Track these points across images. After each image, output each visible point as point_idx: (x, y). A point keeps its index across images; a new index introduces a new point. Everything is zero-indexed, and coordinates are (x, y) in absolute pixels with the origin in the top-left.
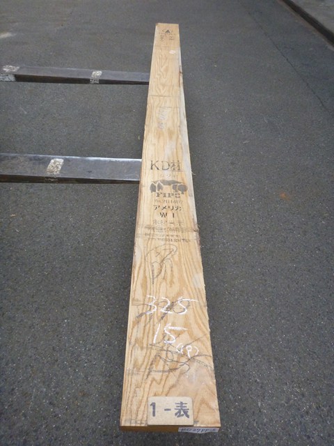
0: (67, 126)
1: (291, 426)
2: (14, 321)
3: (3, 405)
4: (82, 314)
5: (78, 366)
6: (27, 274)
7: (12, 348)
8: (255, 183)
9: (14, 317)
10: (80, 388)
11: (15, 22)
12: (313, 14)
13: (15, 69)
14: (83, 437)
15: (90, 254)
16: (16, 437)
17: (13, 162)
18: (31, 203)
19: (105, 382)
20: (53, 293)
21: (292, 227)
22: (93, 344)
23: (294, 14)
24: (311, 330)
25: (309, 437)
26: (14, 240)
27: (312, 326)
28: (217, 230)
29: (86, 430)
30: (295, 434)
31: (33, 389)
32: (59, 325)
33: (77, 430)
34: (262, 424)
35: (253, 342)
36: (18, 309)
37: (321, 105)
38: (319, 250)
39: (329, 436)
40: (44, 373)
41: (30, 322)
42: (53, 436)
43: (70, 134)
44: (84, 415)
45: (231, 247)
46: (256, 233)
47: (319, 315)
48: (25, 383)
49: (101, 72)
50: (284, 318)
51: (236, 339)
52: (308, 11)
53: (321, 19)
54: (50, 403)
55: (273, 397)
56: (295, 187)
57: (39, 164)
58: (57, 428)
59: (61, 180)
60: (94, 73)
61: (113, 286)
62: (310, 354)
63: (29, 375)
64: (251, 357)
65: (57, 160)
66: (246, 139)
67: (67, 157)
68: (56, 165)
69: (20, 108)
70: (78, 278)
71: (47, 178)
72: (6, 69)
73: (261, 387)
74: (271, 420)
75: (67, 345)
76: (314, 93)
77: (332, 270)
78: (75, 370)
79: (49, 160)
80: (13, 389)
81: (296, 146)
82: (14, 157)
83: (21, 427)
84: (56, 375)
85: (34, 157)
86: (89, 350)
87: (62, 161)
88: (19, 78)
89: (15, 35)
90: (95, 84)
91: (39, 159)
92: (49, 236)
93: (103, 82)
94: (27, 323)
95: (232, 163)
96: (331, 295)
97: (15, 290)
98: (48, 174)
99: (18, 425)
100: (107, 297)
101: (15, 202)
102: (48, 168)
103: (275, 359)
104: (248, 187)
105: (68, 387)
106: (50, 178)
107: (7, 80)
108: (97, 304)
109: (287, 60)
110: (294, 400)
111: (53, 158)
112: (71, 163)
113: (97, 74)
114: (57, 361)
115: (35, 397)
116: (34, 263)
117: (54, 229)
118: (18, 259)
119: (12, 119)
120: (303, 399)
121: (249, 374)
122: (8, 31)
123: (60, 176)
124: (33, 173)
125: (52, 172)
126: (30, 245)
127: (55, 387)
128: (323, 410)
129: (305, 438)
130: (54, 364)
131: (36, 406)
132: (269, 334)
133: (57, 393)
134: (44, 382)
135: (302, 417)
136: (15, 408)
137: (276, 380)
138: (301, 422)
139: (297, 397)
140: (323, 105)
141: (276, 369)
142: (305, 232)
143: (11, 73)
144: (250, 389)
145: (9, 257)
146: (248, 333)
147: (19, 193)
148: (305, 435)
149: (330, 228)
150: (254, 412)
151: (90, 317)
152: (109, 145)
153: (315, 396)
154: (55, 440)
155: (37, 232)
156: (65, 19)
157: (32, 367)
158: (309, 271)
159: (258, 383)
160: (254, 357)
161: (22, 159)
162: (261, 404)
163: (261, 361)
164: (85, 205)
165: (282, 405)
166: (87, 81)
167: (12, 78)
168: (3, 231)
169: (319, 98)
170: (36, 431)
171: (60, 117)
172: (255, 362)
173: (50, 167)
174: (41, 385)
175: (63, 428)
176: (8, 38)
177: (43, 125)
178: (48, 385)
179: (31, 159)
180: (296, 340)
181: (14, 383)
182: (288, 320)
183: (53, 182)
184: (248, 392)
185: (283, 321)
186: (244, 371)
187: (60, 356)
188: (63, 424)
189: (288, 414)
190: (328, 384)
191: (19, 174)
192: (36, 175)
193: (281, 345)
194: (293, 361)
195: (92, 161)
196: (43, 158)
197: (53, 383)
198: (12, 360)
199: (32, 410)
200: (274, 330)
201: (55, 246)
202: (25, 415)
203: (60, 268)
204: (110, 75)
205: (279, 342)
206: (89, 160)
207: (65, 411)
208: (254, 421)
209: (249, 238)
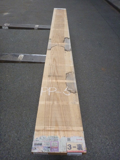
0: (27, 45)
1: (102, 149)
3: (2, 139)
4: (30, 109)
5: (28, 127)
6: (11, 95)
7: (5, 120)
8: (93, 65)
9: (7, 110)
10: (28, 134)
11: (10, 9)
13: (9, 25)
14: (29, 151)
15: (34, 89)
16: (6, 150)
17: (6, 56)
18: (14, 71)
20: (20, 102)
21: (105, 80)
22: (33, 120)
24: (111, 116)
25: (108, 154)
26: (7, 84)
27: (111, 115)
28: (78, 81)
30: (104, 152)
31: (12, 134)
32: (22, 113)
33: (27, 148)
34: (92, 148)
35: (90, 120)
36: (8, 107)
38: (115, 88)
39: (116, 153)
40: (16, 129)
41: (12, 112)
45: (83, 87)
46: (93, 82)
47: (114, 111)
48: (10, 133)
49: (38, 25)
50: (101, 112)
51: (84, 119)
52: (114, 4)
54: (18, 139)
55: (96, 139)
56: (107, 66)
57: (15, 57)
58: (20, 148)
59: (23, 62)
60: (36, 26)
62: (110, 125)
63: (11, 130)
64: (89, 125)
65: (22, 55)
66: (90, 49)
67: (25, 54)
68: (21, 57)
69: (11, 39)
70: (29, 97)
71: (18, 61)
72: (5, 25)
73: (92, 136)
74: (95, 147)
75: (24, 120)
76: (116, 33)
77: (119, 95)
78: (27, 128)
80: (5, 135)
81: (108, 52)
82: (7, 54)
83: (8, 147)
84: (20, 130)
85: (14, 54)
86: (32, 122)
87: (23, 56)
88: (10, 28)
89: (10, 13)
90: (36, 30)
91: (15, 55)
92: (20, 83)
93: (39, 29)
94: (11, 112)
95: (85, 58)
96: (118, 104)
97: (7, 101)
98: (18, 60)
101: (8, 71)
102: (18, 58)
103: (97, 126)
104: (90, 66)
105: (24, 134)
106: (19, 61)
107: (6, 28)
109: (106, 21)
110: (104, 140)
111: (20, 55)
112: (26, 56)
113: (37, 26)
114: (21, 125)
115: (13, 137)
116: (14, 92)
117: (21, 80)
118: (8, 90)
119: (8, 42)
120: (107, 141)
121: (88, 131)
122: (7, 12)
123: (22, 61)
125: (20, 59)
126: (13, 85)
127: (20, 134)
128: (114, 144)
130: (20, 126)
131: (13, 140)
133: (20, 136)
134: (16, 132)
135: (106, 146)
136: (6, 141)
137: (97, 133)
138: (106, 148)
139: (105, 139)
140: (119, 38)
141: (98, 130)
142: (110, 82)
143: (7, 26)
144: (88, 136)
145: (5, 90)
146: (88, 117)
147: (9, 68)
148: (107, 153)
149: (119, 81)
150: (89, 144)
151: (33, 110)
152: (41, 51)
153: (111, 139)
154: (19, 152)
155: (15, 81)
156: (27, 8)
157: (12, 127)
158: (111, 96)
159: (91, 134)
160: (90, 125)
161: (9, 55)
162: (92, 142)
163: (92, 127)
164: (32, 72)
165: (99, 142)
166: (33, 29)
167: (7, 28)
168: (3, 81)
169: (117, 35)
170: (12, 149)
172: (90, 127)
173: (19, 58)
174: (15, 133)
175: (22, 148)
176: (7, 15)
177: (19, 44)
179: (12, 55)
180: (105, 120)
181: (6, 132)
182: (103, 113)
183: (20, 63)
184: (87, 137)
185: (101, 113)
186: (86, 130)
187: (22, 123)
188: (22, 146)
189: (101, 145)
190: (116, 135)
191: (8, 60)
192: (14, 60)
194: (104, 127)
195: (34, 56)
196: (17, 55)
197: (19, 133)
198: (5, 124)
199: (12, 142)
200: (98, 116)
201: (21, 86)
202: (9, 143)
203: (23, 93)
204: (42, 27)
205: (99, 120)
206: (32, 56)
207: (23, 142)
208: (89, 147)
209: (90, 84)
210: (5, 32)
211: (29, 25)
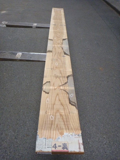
1: (100, 148)
2: (4, 110)
4: (27, 108)
5: (25, 125)
6: (9, 94)
7: (2, 119)
8: (91, 64)
9: (4, 108)
10: (26, 133)
11: (7, 7)
12: (114, 6)
13: (6, 23)
14: (26, 150)
15: (31, 88)
16: (3, 149)
17: (4, 54)
18: (11, 70)
19: (35, 131)
20: (18, 101)
21: (103, 80)
22: (31, 118)
23: (107, 5)
25: (105, 152)
26: (5, 82)
27: (109, 114)
29: (27, 147)
30: (101, 151)
31: (9, 133)
32: (19, 111)
33: (24, 147)
34: (89, 147)
35: (87, 119)
36: (5, 106)
37: (116, 37)
38: (113, 88)
39: (113, 152)
40: (13, 128)
41: (9, 110)
42: (16, 149)
43: (26, 46)
44: (27, 142)
45: (81, 86)
46: (91, 82)
47: (112, 110)
48: (7, 131)
49: (36, 24)
50: (99, 111)
51: (82, 118)
52: (113, 4)
53: (117, 7)
54: (15, 138)
55: (94, 138)
56: (105, 66)
57: (13, 55)
58: (17, 147)
59: (21, 60)
60: (34, 24)
61: (39, 99)
62: (107, 124)
63: (8, 128)
65: (20, 53)
66: (88, 49)
67: (23, 52)
68: (19, 55)
69: (8, 37)
70: (27, 96)
71: (16, 59)
72: (3, 23)
73: (90, 135)
74: (92, 146)
75: (22, 118)
76: (114, 33)
78: (24, 127)
79: (17, 53)
80: (2, 133)
81: (106, 52)
82: (5, 52)
83: (5, 146)
84: (18, 129)
85: (12, 52)
86: (29, 120)
87: (21, 54)
88: (8, 26)
89: (7, 12)
90: (34, 28)
91: (13, 53)
92: (17, 81)
93: (37, 27)
94: (8, 110)
95: (83, 57)
96: (116, 104)
97: (5, 99)
98: (16, 58)
99: (3, 145)
100: (36, 102)
101: (6, 69)
103: (95, 125)
104: (88, 65)
105: (21, 132)
107: (3, 26)
108: (33, 105)
109: (104, 21)
110: (101, 139)
111: (18, 53)
112: (24, 55)
113: (35, 25)
114: (18, 124)
115: (10, 136)
116: (12, 90)
117: (19, 79)
118: (6, 89)
119: (5, 41)
120: (105, 140)
121: (85, 130)
123: (20, 59)
124: (11, 58)
126: (10, 84)
127: (17, 133)
128: (111, 143)
129: (104, 153)
131: (10, 139)
132: (93, 117)
133: (18, 135)
134: (13, 131)
135: (104, 145)
136: (3, 139)
137: (95, 132)
138: (103, 147)
140: (117, 38)
141: (95, 129)
142: (108, 82)
143: (4, 24)
144: (86, 135)
145: (3, 88)
146: (86, 116)
147: (7, 66)
149: (117, 80)
150: (86, 143)
151: (30, 109)
153: (109, 138)
154: (16, 150)
155: (13, 80)
156: (25, 6)
157: (9, 126)
158: (109, 95)
159: (88, 133)
160: (87, 124)
161: (7, 53)
162: (89, 140)
163: (90, 126)
164: (30, 71)
165: (97, 141)
166: (31, 27)
167: (5, 26)
168: (1, 79)
169: (115, 35)
170: (9, 147)
171: (22, 41)
172: (88, 126)
173: (17, 56)
175: (19, 147)
176: (5, 13)
177: (16, 43)
178: (15, 132)
179: (10, 53)
180: (103, 119)
181: (3, 131)
182: (100, 112)
183: (18, 61)
186: (83, 129)
187: (19, 122)
188: (19, 145)
189: (99, 144)
190: (113, 134)
191: (6, 58)
192: (12, 58)
193: (97, 120)
194: (101, 126)
195: (32, 54)
196: (15, 53)
197: (16, 131)
198: (3, 123)
199: (9, 140)
200: (95, 115)
201: (19, 85)
202: (6, 142)
203: (20, 92)
204: (40, 25)
205: (97, 119)
206: (30, 54)
207: (20, 141)
208: (86, 146)
209: (88, 83)
210: (3, 30)
211: (27, 24)
